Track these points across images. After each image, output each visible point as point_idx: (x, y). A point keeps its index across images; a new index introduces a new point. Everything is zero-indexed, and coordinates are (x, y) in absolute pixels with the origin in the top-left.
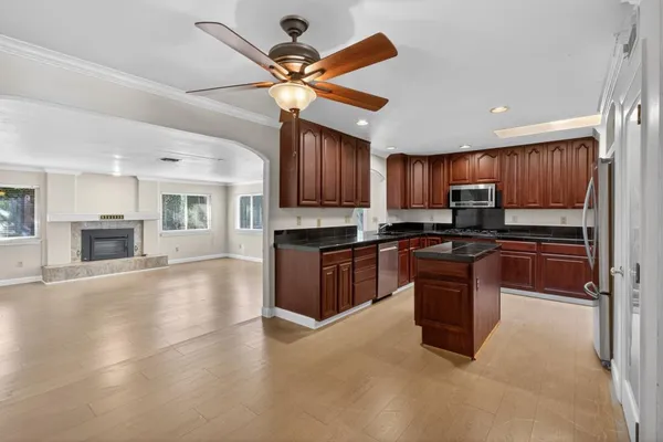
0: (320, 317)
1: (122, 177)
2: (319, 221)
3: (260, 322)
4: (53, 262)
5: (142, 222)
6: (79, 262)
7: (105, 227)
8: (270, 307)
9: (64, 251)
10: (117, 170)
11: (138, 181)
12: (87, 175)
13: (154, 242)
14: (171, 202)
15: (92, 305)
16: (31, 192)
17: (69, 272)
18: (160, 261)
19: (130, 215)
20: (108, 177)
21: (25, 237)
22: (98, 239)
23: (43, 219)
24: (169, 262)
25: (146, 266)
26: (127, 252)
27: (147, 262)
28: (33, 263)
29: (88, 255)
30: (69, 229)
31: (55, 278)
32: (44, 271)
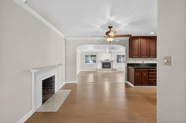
0: (135, 85)
2: (143, 61)
3: (124, 83)
5: (112, 61)
8: (126, 81)
9: (99, 66)
12: (103, 52)
13: (115, 65)
14: (118, 56)
15: (104, 76)
16: (96, 55)
17: (100, 70)
18: (116, 70)
19: (110, 59)
21: (95, 63)
22: (105, 64)
23: (97, 60)
25: (113, 71)
26: (110, 67)
27: (113, 70)
28: (96, 68)
29: (103, 67)
30: (100, 62)
31: (98, 71)
32: (97, 69)
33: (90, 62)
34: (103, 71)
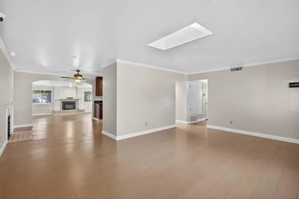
1: (72, 87)
4: (55, 110)
5: (78, 100)
6: (61, 110)
7: (69, 101)
9: (58, 107)
10: (71, 86)
11: (77, 88)
12: (63, 87)
13: (81, 105)
14: (86, 93)
16: (51, 91)
17: (59, 112)
18: (83, 111)
19: (75, 97)
20: (68, 87)
21: (49, 103)
22: (66, 104)
23: (53, 98)
24: (86, 111)
26: (74, 108)
27: (79, 111)
28: (51, 110)
29: (64, 108)
30: (59, 101)
31: (56, 114)
32: (53, 112)
33: (39, 102)
34: (64, 113)
